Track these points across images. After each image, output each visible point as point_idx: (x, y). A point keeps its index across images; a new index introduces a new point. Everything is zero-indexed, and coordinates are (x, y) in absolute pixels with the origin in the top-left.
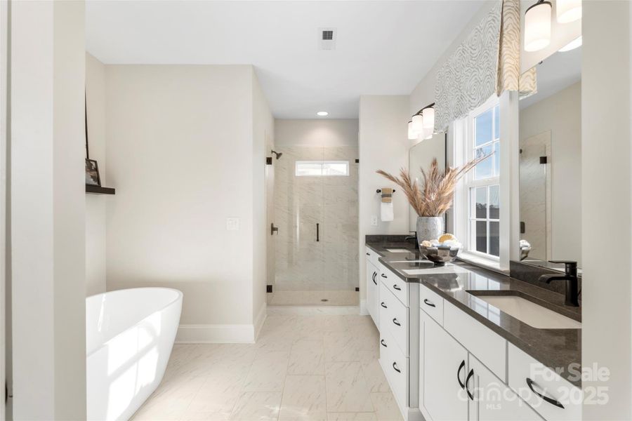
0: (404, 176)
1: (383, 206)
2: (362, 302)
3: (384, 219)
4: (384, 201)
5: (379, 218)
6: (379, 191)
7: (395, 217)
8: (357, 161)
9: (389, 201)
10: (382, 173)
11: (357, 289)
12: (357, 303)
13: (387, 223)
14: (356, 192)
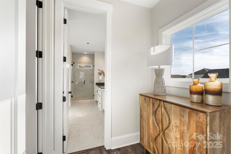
0: (102, 71)
1: (100, 76)
2: (95, 98)
3: (100, 79)
4: (100, 75)
5: (99, 79)
6: (99, 73)
7: (102, 79)
8: (94, 66)
9: (101, 75)
10: (99, 70)
11: (94, 95)
12: (94, 99)
13: (101, 80)
14: (94, 72)
